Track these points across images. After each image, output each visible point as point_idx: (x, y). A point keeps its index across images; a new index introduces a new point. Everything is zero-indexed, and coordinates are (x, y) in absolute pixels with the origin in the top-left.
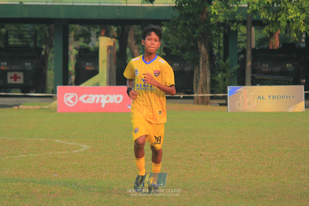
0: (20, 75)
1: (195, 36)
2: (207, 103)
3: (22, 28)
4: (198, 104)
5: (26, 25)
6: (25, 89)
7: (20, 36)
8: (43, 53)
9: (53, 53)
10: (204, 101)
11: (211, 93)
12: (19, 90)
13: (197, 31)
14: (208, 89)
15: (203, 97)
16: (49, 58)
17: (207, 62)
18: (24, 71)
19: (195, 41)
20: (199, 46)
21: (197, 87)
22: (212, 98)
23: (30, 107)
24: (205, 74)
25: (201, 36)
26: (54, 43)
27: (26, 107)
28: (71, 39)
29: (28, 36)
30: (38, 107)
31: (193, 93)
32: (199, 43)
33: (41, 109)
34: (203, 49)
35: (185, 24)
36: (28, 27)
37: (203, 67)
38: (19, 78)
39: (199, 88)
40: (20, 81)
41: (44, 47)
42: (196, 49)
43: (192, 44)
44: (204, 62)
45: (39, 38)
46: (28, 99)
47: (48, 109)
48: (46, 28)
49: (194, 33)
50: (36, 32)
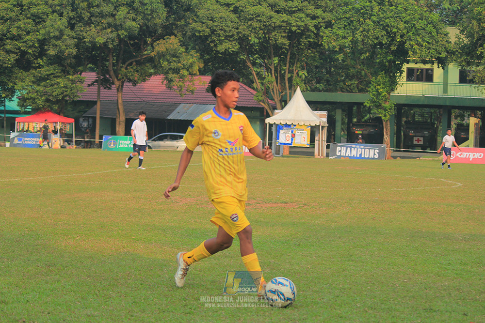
0: (421, 139)
3: (423, 111)
5: (426, 109)
6: (424, 148)
7: (422, 116)
8: (435, 126)
9: (441, 126)
12: (420, 148)
16: (439, 129)
18: (424, 137)
23: (427, 159)
26: (442, 120)
27: (424, 159)
28: (453, 118)
29: (427, 115)
30: (431, 159)
33: (433, 160)
36: (427, 110)
38: (421, 141)
40: (421, 143)
41: (436, 122)
45: (433, 117)
46: (425, 154)
47: (437, 160)
48: (438, 111)
50: (431, 113)
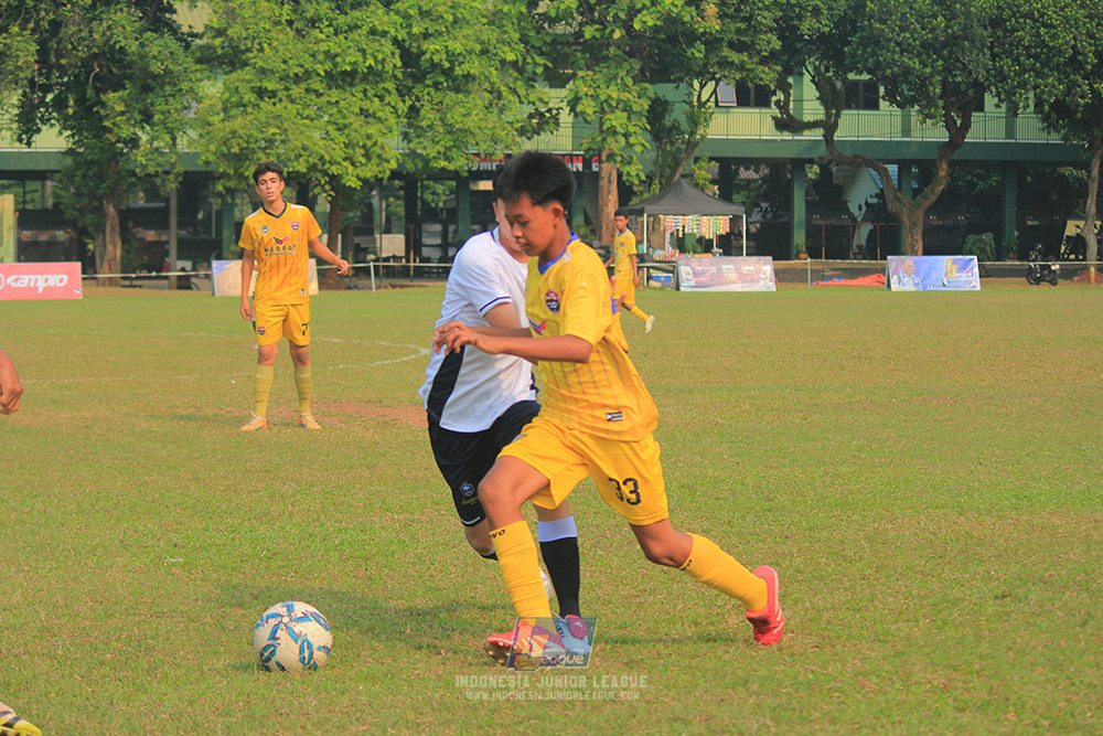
1: (101, 192)
2: (117, 285)
4: (104, 285)
10: (111, 282)
11: (122, 272)
13: (104, 185)
14: (119, 267)
15: (111, 278)
17: (117, 229)
19: (100, 199)
20: (105, 206)
21: (102, 263)
22: (124, 278)
24: (114, 244)
25: (109, 192)
31: (96, 272)
32: (105, 202)
34: (111, 210)
35: (84, 176)
37: (112, 236)
39: (106, 266)
42: (100, 211)
43: (96, 203)
44: (113, 228)
49: (98, 188)
